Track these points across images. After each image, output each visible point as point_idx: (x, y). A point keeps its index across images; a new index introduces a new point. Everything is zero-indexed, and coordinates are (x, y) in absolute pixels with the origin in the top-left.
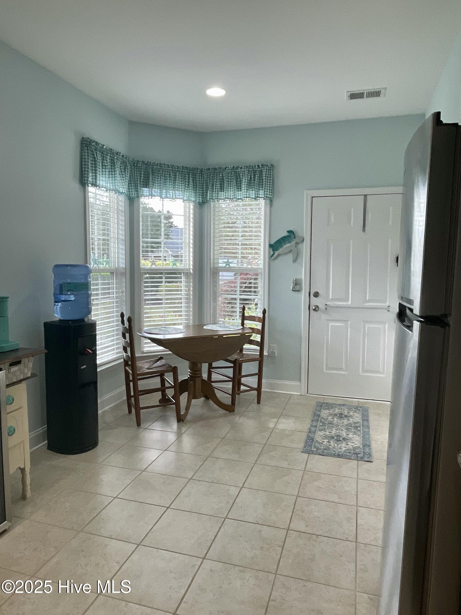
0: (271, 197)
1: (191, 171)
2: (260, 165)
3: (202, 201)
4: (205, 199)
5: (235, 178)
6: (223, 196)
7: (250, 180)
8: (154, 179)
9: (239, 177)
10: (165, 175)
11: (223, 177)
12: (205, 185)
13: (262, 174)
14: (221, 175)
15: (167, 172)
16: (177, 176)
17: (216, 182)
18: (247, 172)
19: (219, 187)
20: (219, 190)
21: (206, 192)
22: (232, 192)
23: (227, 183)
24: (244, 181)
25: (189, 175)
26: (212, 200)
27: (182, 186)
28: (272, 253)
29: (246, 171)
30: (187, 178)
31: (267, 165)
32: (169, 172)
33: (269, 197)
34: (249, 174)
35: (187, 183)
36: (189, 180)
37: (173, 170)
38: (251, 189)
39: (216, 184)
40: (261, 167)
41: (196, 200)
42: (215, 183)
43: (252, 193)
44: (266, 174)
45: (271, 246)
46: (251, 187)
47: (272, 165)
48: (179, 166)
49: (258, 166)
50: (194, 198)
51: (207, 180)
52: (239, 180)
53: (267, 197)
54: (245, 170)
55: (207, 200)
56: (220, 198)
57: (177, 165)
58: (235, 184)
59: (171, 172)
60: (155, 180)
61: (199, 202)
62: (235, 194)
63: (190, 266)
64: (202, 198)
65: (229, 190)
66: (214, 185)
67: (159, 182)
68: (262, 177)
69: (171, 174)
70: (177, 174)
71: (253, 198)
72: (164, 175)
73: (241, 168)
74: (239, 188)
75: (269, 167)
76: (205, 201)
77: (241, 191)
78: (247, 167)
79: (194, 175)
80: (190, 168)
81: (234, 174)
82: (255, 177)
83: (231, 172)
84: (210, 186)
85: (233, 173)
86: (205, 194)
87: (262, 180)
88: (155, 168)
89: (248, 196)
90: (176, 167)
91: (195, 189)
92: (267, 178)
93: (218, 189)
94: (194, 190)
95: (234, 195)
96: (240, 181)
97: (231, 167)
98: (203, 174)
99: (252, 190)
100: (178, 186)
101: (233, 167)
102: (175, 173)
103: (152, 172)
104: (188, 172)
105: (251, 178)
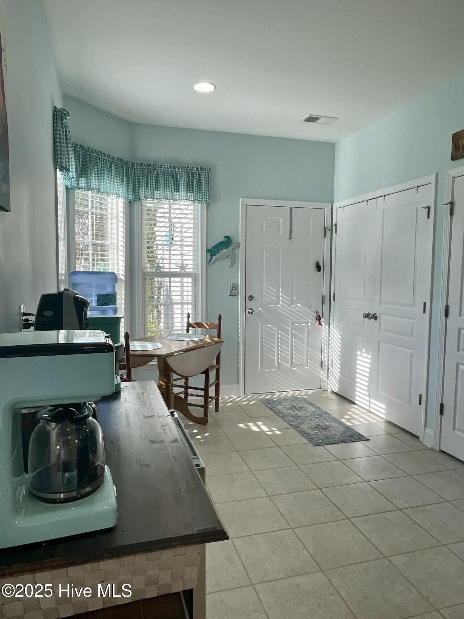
0: (209, 202)
1: (124, 164)
3: (134, 198)
5: (172, 177)
7: (188, 182)
9: (176, 177)
11: (158, 175)
12: (137, 182)
13: (200, 178)
14: (156, 173)
16: (113, 168)
17: (151, 179)
18: (185, 173)
22: (169, 192)
23: (163, 182)
24: (182, 182)
25: (123, 168)
26: (144, 199)
30: (121, 171)
33: (206, 201)
34: (187, 176)
35: (121, 177)
37: (109, 161)
43: (191, 196)
44: (205, 178)
46: (189, 189)
47: (210, 169)
49: (197, 168)
50: (126, 195)
51: (139, 176)
54: (183, 170)
56: (155, 197)
57: (112, 155)
58: (172, 184)
59: (107, 163)
60: (92, 170)
61: (130, 200)
62: (173, 194)
64: (134, 195)
65: (166, 189)
66: (149, 183)
67: (96, 172)
68: (201, 181)
70: (113, 165)
72: (100, 165)
73: (178, 168)
74: (177, 189)
75: (207, 171)
76: (137, 199)
77: (179, 192)
78: (185, 168)
79: (127, 169)
81: (170, 173)
82: (193, 180)
83: (167, 171)
84: (144, 183)
86: (137, 191)
88: (93, 156)
89: (186, 198)
90: (112, 158)
91: (127, 185)
92: (205, 182)
93: (153, 187)
96: (178, 181)
98: (135, 169)
99: (191, 193)
101: (170, 166)
103: (90, 160)
105: (189, 179)
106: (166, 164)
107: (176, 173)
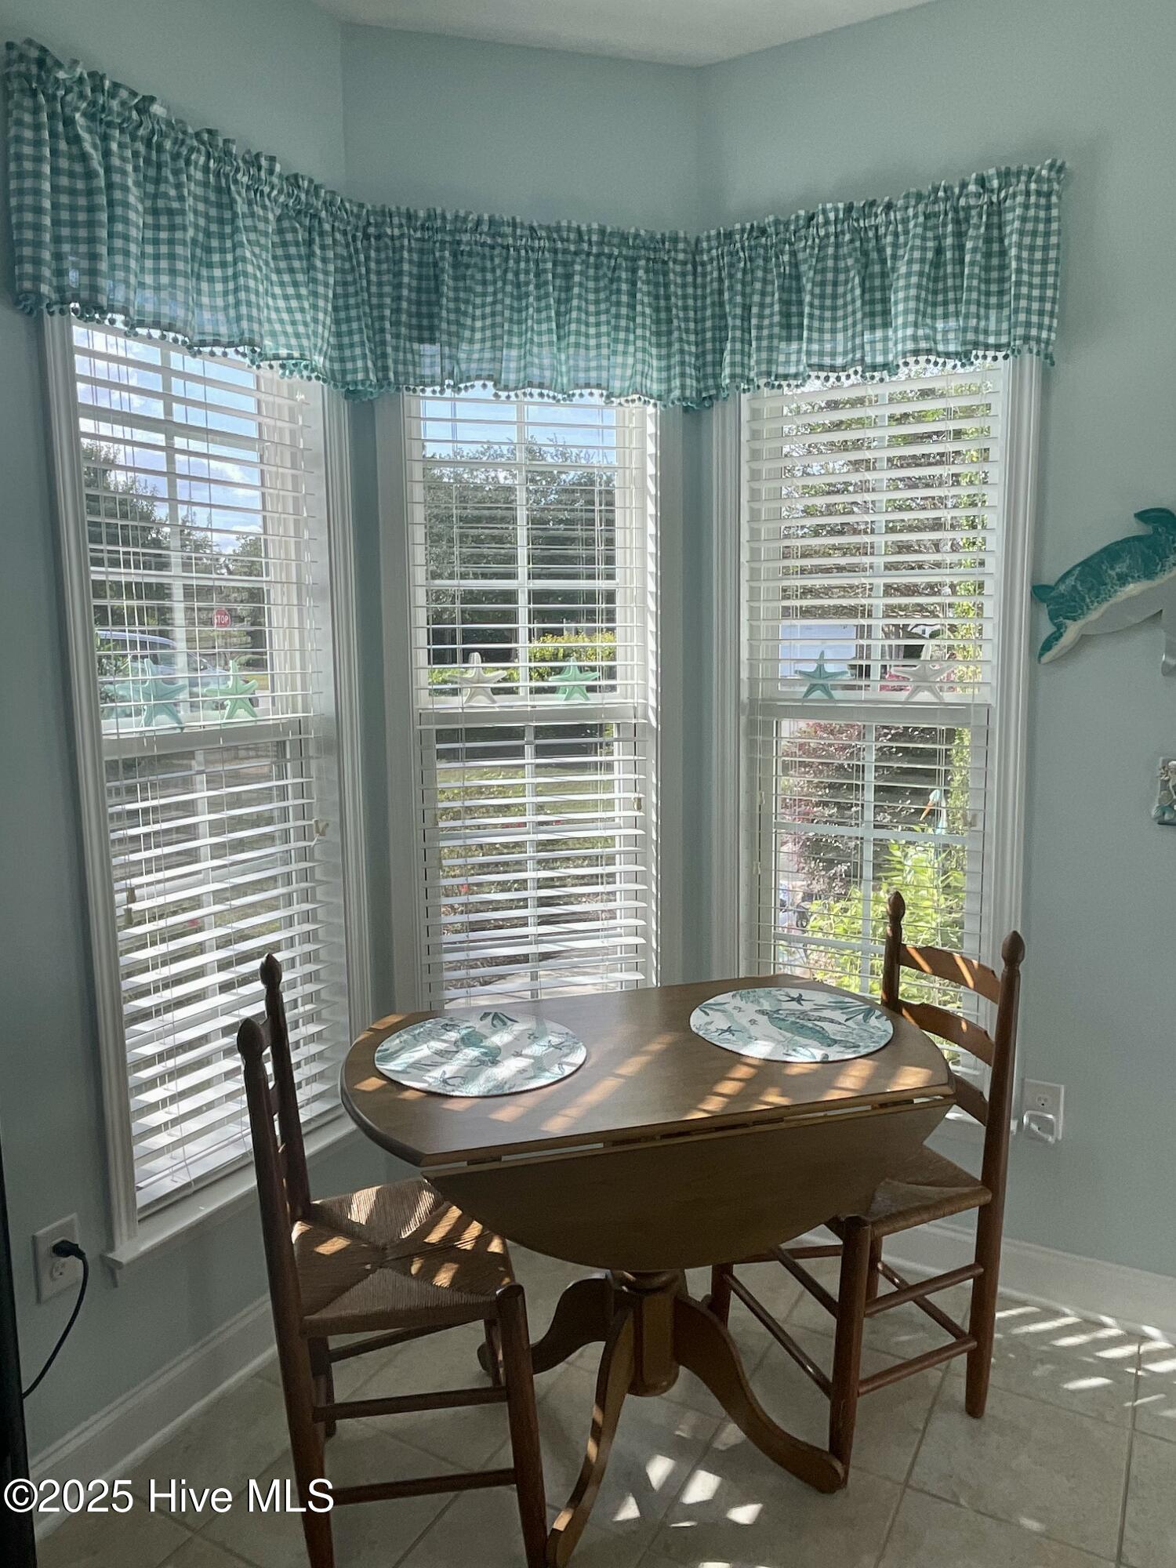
0: (1048, 342)
1: (643, 252)
2: (992, 171)
3: (699, 392)
4: (711, 382)
5: (857, 260)
6: (798, 362)
7: (937, 264)
8: (462, 295)
9: (874, 255)
10: (517, 274)
11: (795, 265)
12: (713, 316)
13: (1000, 226)
14: (786, 258)
15: (527, 261)
16: (577, 278)
17: (763, 294)
18: (921, 219)
19: (776, 319)
20: (776, 330)
21: (714, 351)
22: (840, 336)
23: (817, 290)
24: (903, 270)
25: (634, 271)
26: (743, 386)
27: (598, 324)
28: (1047, 629)
29: (916, 216)
30: (624, 287)
31: (1031, 173)
32: (537, 262)
33: (1038, 340)
34: (930, 234)
35: (624, 311)
36: (632, 295)
37: (555, 251)
38: (940, 310)
39: (762, 305)
40: (995, 183)
41: (669, 391)
42: (756, 298)
43: (948, 331)
44: (1024, 219)
45: (1039, 592)
46: (940, 298)
47: (1059, 169)
48: (584, 228)
49: (982, 182)
50: (660, 381)
51: (721, 292)
52: (877, 268)
53: (1026, 339)
54: (911, 212)
55: (718, 387)
56: (781, 370)
57: (574, 224)
58: (858, 292)
59: (545, 261)
60: (467, 302)
61: (683, 398)
62: (858, 341)
63: (646, 699)
64: (698, 380)
65: (827, 325)
66: (755, 310)
67: (488, 310)
68: (1001, 240)
69: (545, 271)
70: (578, 268)
71: (948, 355)
72: (510, 276)
73: (889, 207)
74: (878, 312)
75: (1039, 180)
76: (713, 392)
77: (886, 325)
78: (919, 197)
79: (659, 269)
80: (637, 236)
81: (852, 241)
82: (960, 248)
83: (836, 236)
84: (734, 317)
85: (847, 237)
86: (709, 358)
87: (1003, 253)
88: (468, 243)
89: (923, 345)
90: (572, 236)
91: (664, 340)
92: (1027, 240)
93: (771, 325)
94: (659, 346)
95: (854, 350)
96: (884, 275)
97: (837, 210)
98: (703, 264)
99: (946, 316)
100: (583, 328)
101: (849, 209)
102: (565, 264)
103: (455, 266)
104: (626, 258)
105: (939, 251)
106: (829, 206)
107: (877, 238)
